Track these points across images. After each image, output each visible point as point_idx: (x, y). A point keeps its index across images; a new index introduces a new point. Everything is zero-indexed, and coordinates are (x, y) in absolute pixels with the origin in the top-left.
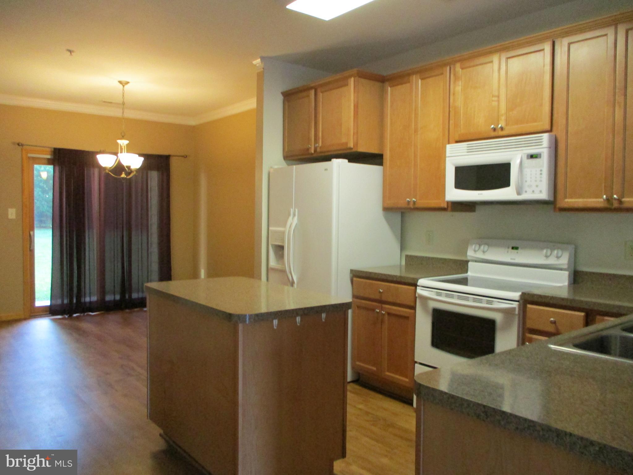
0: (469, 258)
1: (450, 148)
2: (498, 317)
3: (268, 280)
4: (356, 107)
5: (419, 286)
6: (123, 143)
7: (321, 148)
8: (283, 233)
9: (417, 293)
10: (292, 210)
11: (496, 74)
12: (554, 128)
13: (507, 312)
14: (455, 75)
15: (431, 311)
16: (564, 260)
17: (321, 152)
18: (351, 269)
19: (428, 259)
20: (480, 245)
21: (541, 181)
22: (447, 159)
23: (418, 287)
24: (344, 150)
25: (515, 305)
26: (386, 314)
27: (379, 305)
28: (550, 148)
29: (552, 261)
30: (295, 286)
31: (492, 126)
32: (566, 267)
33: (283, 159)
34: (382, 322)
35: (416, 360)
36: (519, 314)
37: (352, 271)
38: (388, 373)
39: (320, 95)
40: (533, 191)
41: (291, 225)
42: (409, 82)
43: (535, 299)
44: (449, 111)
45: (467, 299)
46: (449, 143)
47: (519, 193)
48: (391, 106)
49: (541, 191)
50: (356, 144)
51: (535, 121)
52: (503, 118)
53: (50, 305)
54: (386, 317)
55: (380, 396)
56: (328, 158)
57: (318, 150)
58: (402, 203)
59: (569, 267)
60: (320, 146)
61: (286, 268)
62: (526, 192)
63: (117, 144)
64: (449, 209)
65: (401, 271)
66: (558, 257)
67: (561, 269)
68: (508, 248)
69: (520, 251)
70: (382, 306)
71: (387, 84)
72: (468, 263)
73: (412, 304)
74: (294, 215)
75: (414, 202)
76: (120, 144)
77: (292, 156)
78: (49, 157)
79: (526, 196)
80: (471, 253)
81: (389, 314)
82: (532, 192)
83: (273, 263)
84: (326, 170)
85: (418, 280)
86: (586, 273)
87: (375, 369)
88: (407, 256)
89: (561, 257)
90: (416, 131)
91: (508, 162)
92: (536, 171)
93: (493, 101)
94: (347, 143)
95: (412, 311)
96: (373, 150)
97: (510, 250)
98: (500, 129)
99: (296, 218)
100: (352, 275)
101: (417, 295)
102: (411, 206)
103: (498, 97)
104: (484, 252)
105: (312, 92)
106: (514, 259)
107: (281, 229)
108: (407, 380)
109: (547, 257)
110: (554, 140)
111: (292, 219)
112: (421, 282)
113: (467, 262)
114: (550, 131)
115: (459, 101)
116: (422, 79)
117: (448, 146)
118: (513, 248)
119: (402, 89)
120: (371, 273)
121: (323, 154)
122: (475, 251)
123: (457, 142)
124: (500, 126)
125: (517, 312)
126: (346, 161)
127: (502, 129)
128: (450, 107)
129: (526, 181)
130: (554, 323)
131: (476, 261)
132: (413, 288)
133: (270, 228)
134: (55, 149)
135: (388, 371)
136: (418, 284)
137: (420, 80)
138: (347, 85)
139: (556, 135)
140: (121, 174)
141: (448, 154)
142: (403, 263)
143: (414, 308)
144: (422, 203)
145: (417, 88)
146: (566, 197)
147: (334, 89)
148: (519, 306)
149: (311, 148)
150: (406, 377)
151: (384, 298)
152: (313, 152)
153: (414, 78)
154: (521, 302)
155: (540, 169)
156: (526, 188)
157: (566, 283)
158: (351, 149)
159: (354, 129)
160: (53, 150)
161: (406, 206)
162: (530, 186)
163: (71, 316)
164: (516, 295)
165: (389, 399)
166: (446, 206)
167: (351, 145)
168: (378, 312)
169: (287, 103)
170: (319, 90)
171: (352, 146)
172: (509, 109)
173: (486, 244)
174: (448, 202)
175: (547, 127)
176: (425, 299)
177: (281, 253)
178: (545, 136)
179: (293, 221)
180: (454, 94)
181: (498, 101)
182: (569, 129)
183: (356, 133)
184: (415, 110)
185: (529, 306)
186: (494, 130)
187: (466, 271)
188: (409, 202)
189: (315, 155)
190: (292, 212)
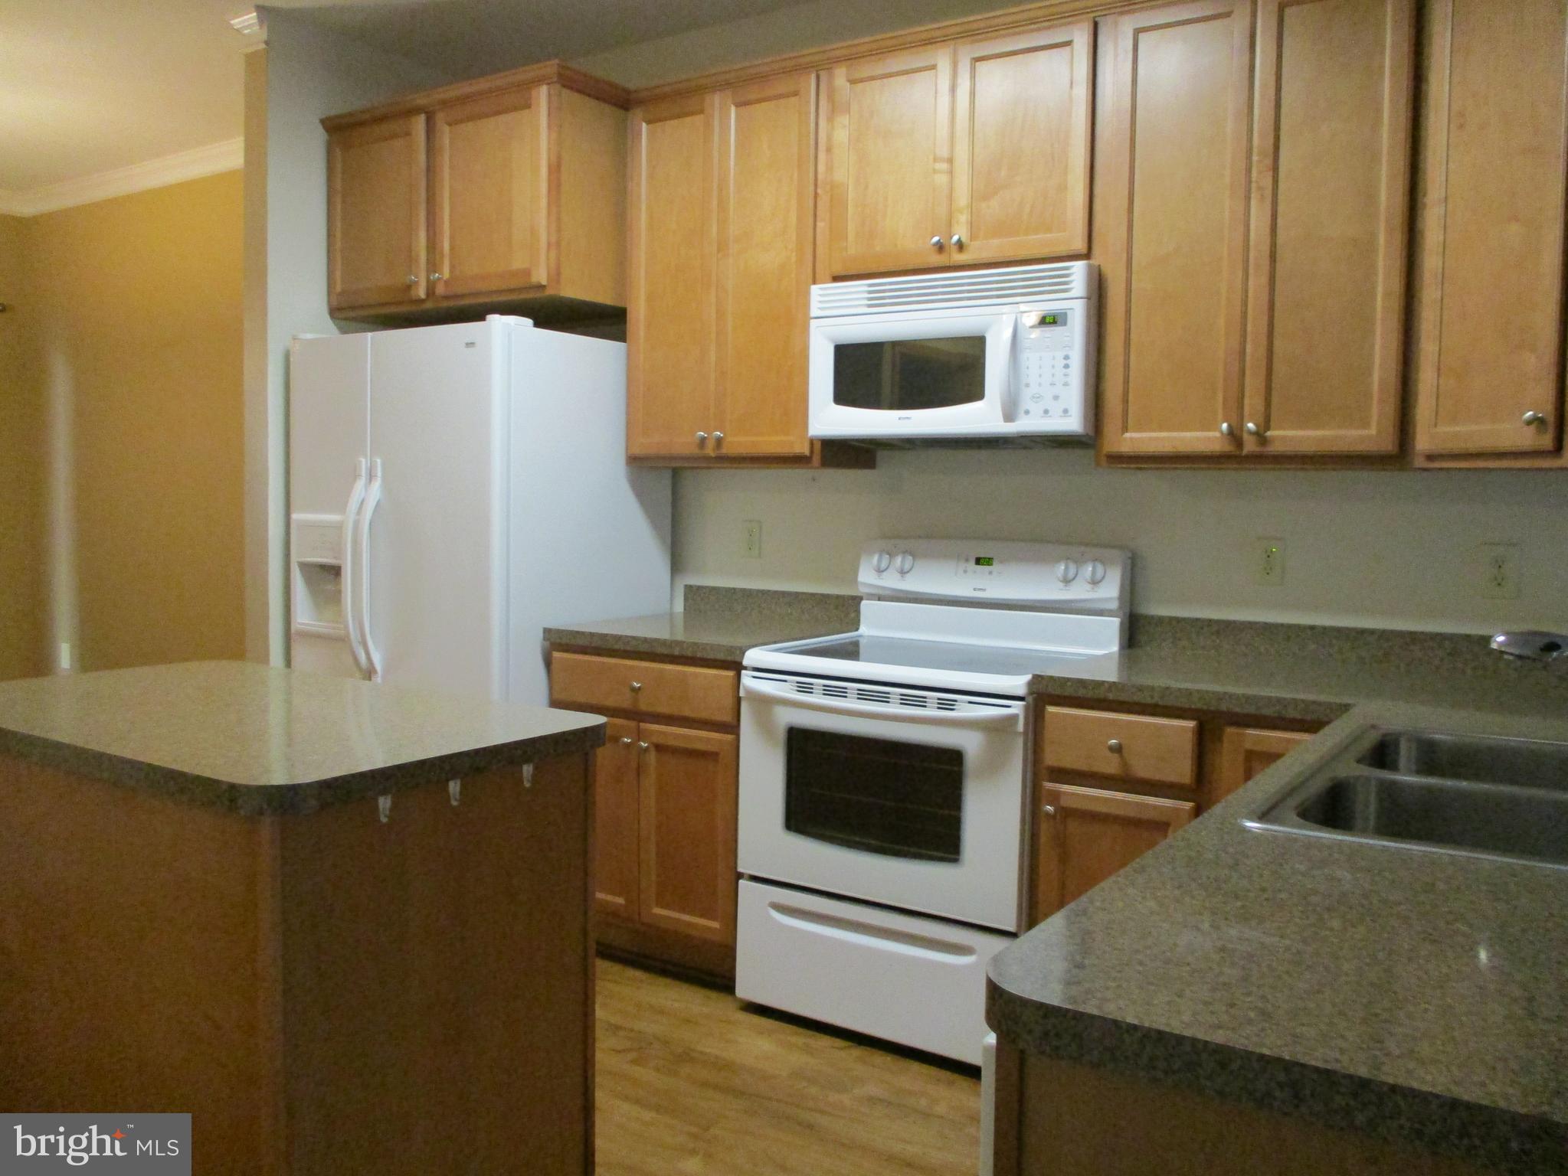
0: (863, 590)
1: (822, 296)
2: (970, 744)
3: (288, 663)
4: (555, 169)
5: (745, 668)
7: (446, 282)
8: (339, 527)
9: (744, 687)
10: (363, 460)
11: (944, 100)
12: (1097, 250)
13: (996, 728)
14: (831, 98)
15: (781, 736)
16: (1110, 591)
17: (446, 298)
18: (545, 626)
19: (747, 594)
20: (891, 555)
21: (1066, 384)
22: (813, 323)
23: (743, 672)
24: (520, 290)
25: (1017, 708)
26: (652, 749)
27: (632, 724)
28: (1089, 298)
29: (1079, 592)
30: (378, 679)
31: (936, 239)
32: (1114, 605)
33: (329, 317)
34: (639, 771)
35: (740, 869)
36: (1025, 733)
37: (547, 632)
38: (657, 911)
39: (445, 135)
40: (1046, 412)
41: (362, 503)
42: (702, 112)
43: (1069, 691)
44: (816, 195)
45: (884, 699)
46: (814, 283)
47: (1009, 417)
48: (651, 176)
49: (1066, 411)
50: (556, 275)
51: (1049, 230)
52: (963, 218)
54: (652, 758)
55: (638, 974)
56: (475, 313)
57: (440, 290)
58: (683, 443)
59: (1120, 608)
60: (445, 278)
61: (346, 627)
62: (1027, 412)
64: (816, 459)
65: (672, 626)
66: (1095, 582)
67: (1100, 613)
68: (967, 560)
69: (996, 567)
70: (639, 727)
71: (638, 114)
72: (860, 603)
73: (727, 717)
74: (371, 477)
75: (719, 442)
77: (353, 308)
79: (1025, 425)
80: (867, 577)
81: (659, 748)
82: (1042, 412)
83: (304, 616)
84: (470, 345)
85: (743, 654)
86: (1160, 621)
87: (621, 901)
88: (689, 589)
89: (1100, 581)
90: (722, 246)
91: (981, 335)
92: (1054, 358)
93: (935, 171)
94: (527, 273)
95: (730, 737)
96: (600, 294)
97: (972, 565)
98: (956, 247)
99: (377, 484)
100: (547, 644)
101: (742, 694)
102: (710, 451)
103: (950, 161)
104: (903, 573)
105: (419, 123)
106: (984, 590)
107: (333, 517)
108: (715, 925)
109: (1067, 581)
110: (1097, 282)
111: (363, 490)
112: (754, 656)
113: (856, 600)
114: (1087, 256)
115: (843, 170)
116: (738, 105)
117: (815, 290)
118: (978, 561)
119: (680, 131)
120: (604, 636)
121: (452, 303)
122: (880, 571)
123: (836, 279)
124: (955, 238)
125: (1020, 727)
126: (529, 322)
127: (960, 246)
128: (819, 182)
129: (1027, 385)
130: (1118, 750)
131: (880, 598)
132: (731, 673)
133: (294, 516)
135: (657, 905)
136: (745, 662)
137: (733, 109)
138: (528, 106)
139: (1099, 265)
141: (814, 311)
142: (679, 607)
143: (732, 728)
144: (740, 443)
145: (725, 128)
146: (1125, 429)
147: (487, 116)
148: (1027, 708)
149: (416, 283)
150: (714, 918)
151: (643, 706)
152: (422, 294)
153: (716, 100)
154: (1030, 699)
155: (1065, 353)
156: (1026, 403)
157: (1115, 648)
158: (542, 287)
159: (549, 233)
161: (696, 451)
162: (1037, 398)
164: (1017, 683)
165: (663, 981)
166: (807, 452)
167: (541, 276)
168: (628, 745)
169: (338, 152)
170: (440, 118)
171: (544, 282)
172: (979, 196)
173: (905, 552)
174: (812, 442)
175: (1080, 245)
176: (765, 702)
177: (330, 587)
178: (1078, 269)
179: (367, 494)
180: (829, 150)
181: (951, 173)
182: (1136, 252)
183: (556, 245)
184: (720, 190)
185: (1051, 709)
186: (940, 248)
187: (855, 625)
188: (703, 440)
189: (429, 305)
190: (364, 467)
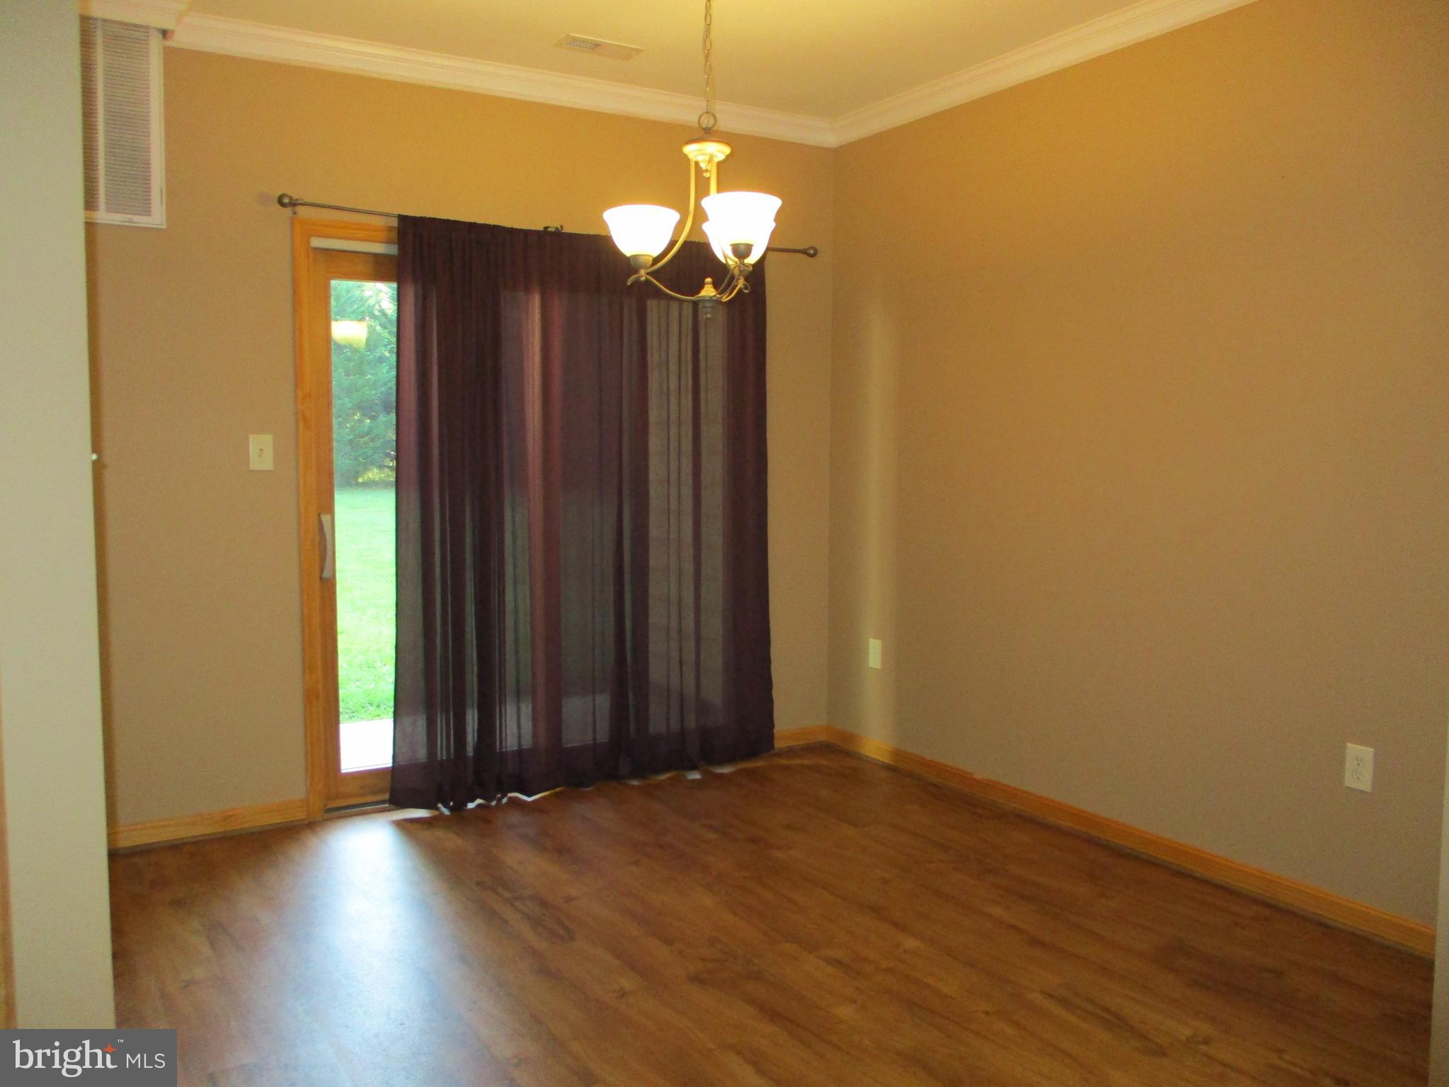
6: (706, 154)
53: (393, 767)
63: (686, 159)
76: (697, 163)
78: (379, 248)
134: (403, 219)
140: (701, 286)
160: (394, 223)
163: (458, 808)
